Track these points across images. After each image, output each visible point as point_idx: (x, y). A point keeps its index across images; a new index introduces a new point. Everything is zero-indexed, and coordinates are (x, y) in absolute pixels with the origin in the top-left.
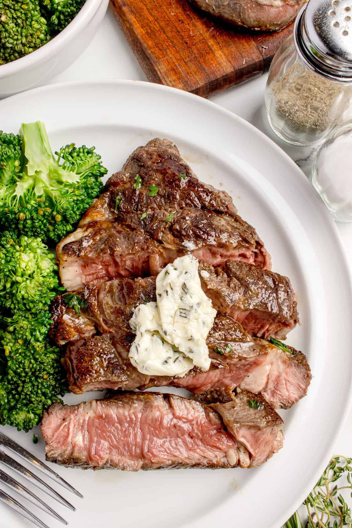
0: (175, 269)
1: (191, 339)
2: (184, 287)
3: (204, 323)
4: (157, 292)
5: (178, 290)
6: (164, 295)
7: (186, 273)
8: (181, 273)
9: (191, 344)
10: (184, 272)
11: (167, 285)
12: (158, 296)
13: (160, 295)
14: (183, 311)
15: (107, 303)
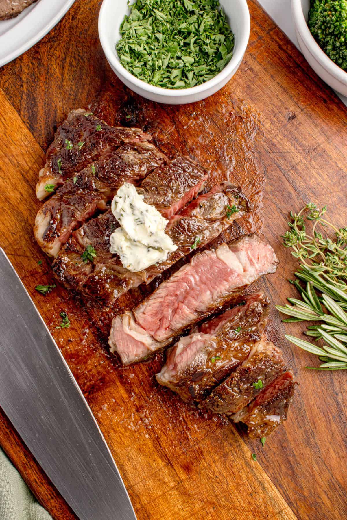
0: (120, 198)
1: (152, 234)
2: (131, 206)
3: (155, 221)
4: (117, 218)
5: (128, 210)
6: (121, 218)
7: (128, 197)
8: (125, 198)
9: (153, 238)
10: (127, 197)
11: (120, 211)
12: (119, 221)
13: (119, 219)
14: (138, 221)
15: (87, 243)
